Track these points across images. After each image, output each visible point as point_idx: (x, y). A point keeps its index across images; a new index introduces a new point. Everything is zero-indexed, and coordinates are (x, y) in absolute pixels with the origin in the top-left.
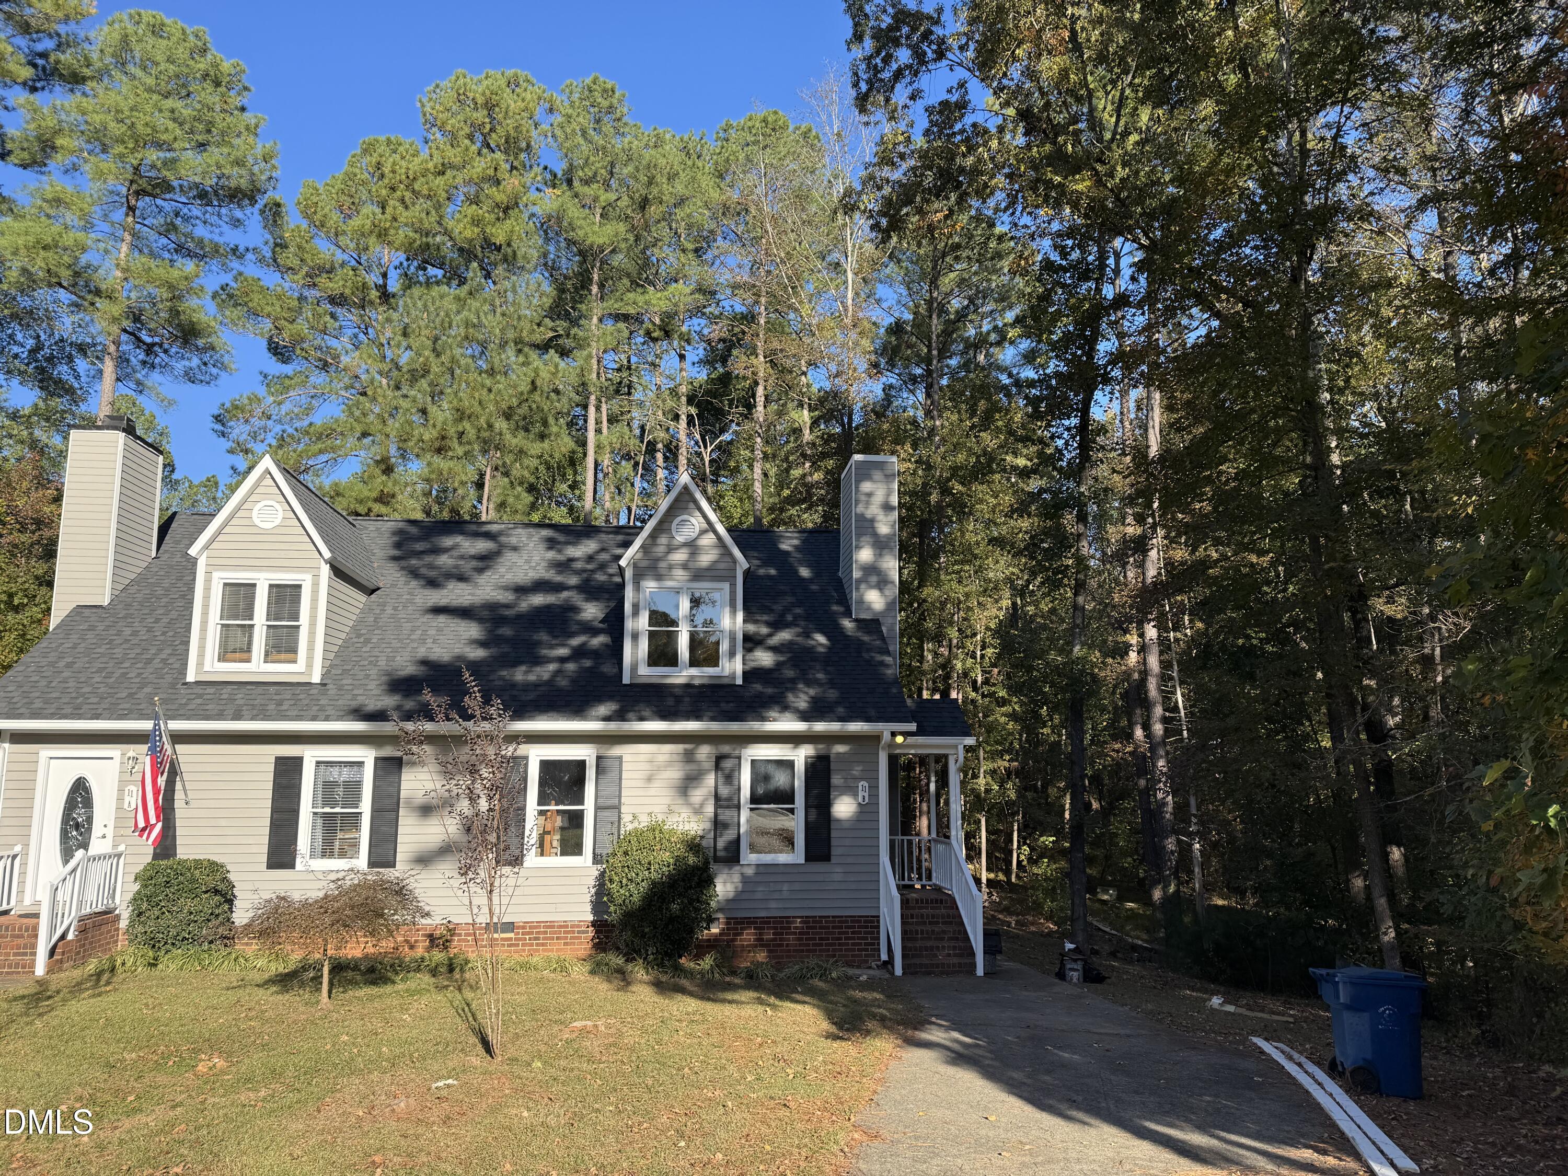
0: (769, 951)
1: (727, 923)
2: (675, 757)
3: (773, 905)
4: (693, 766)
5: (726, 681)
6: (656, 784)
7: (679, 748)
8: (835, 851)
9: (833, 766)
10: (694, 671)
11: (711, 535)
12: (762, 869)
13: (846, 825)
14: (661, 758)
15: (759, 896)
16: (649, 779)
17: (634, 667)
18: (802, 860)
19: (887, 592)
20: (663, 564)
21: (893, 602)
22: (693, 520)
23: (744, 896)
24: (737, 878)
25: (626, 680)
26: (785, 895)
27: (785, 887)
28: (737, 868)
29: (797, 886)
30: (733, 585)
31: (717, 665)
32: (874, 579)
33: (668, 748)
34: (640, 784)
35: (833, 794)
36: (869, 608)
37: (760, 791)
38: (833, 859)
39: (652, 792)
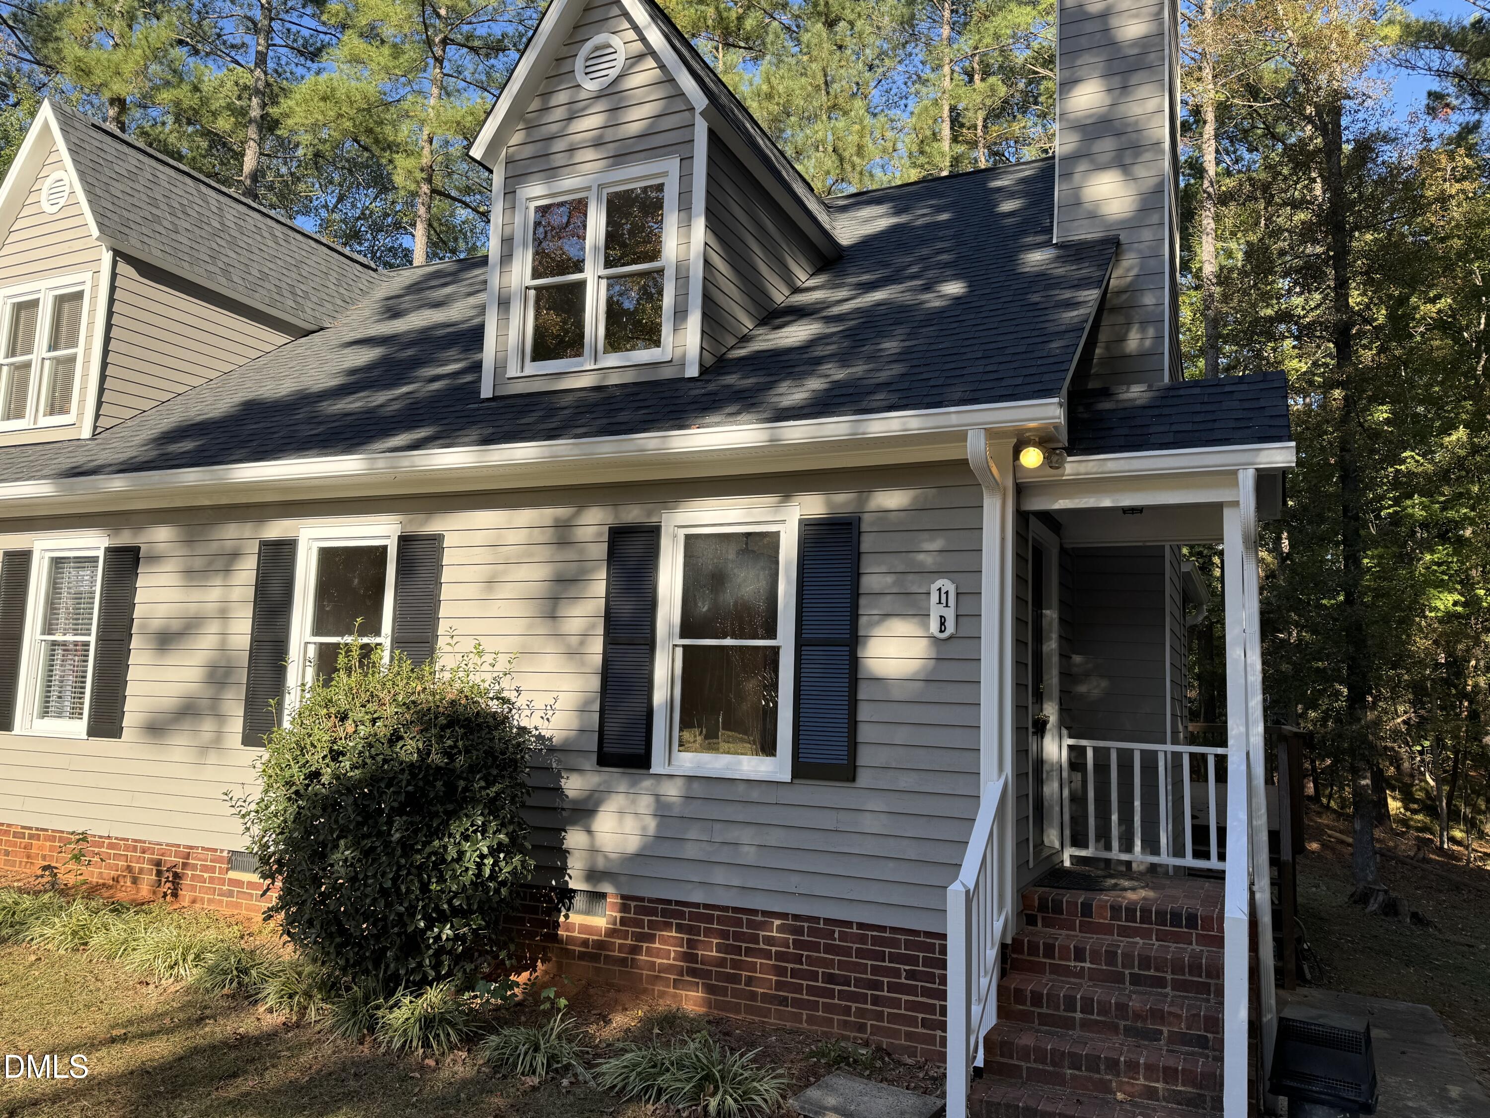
0: (710, 989)
1: (624, 908)
2: (539, 536)
3: (719, 876)
4: (570, 554)
5: (667, 373)
6: (506, 591)
7: (546, 515)
8: (865, 757)
9: (867, 543)
10: (613, 360)
11: (650, 63)
12: (698, 789)
13: (897, 694)
14: (513, 537)
15: (691, 851)
16: (490, 583)
17: (500, 368)
18: (787, 777)
19: (1140, 171)
20: (559, 145)
21: (1158, 191)
22: (616, 41)
23: (665, 850)
24: (645, 804)
25: (486, 392)
26: (749, 855)
27: (745, 836)
28: (647, 783)
29: (774, 838)
30: (687, 160)
31: (657, 343)
32: (1106, 146)
33: (526, 516)
34: (472, 591)
35: (866, 608)
36: (1093, 216)
37: (704, 607)
38: (864, 778)
39: (495, 608)
